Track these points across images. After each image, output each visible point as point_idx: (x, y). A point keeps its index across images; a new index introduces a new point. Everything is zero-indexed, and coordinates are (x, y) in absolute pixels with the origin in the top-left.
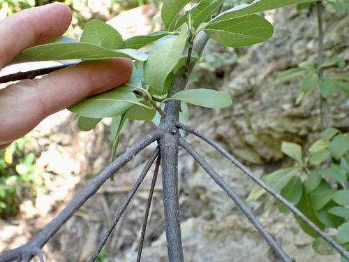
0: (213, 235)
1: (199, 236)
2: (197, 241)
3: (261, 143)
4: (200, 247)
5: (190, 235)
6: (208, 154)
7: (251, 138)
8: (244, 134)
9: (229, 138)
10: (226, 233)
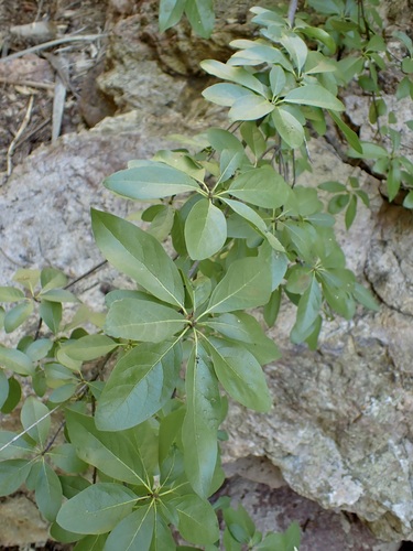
0: (156, 128)
1: (143, 127)
2: (141, 131)
3: (194, 53)
4: (143, 137)
5: (134, 125)
6: (129, 53)
7: (184, 46)
8: (178, 40)
9: (157, 40)
10: (168, 128)
